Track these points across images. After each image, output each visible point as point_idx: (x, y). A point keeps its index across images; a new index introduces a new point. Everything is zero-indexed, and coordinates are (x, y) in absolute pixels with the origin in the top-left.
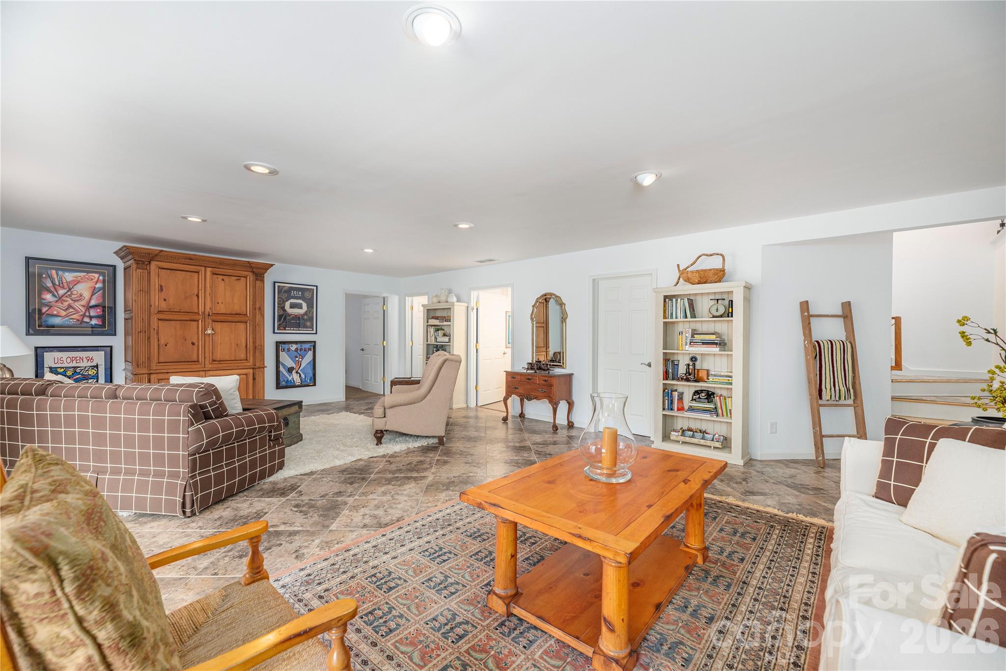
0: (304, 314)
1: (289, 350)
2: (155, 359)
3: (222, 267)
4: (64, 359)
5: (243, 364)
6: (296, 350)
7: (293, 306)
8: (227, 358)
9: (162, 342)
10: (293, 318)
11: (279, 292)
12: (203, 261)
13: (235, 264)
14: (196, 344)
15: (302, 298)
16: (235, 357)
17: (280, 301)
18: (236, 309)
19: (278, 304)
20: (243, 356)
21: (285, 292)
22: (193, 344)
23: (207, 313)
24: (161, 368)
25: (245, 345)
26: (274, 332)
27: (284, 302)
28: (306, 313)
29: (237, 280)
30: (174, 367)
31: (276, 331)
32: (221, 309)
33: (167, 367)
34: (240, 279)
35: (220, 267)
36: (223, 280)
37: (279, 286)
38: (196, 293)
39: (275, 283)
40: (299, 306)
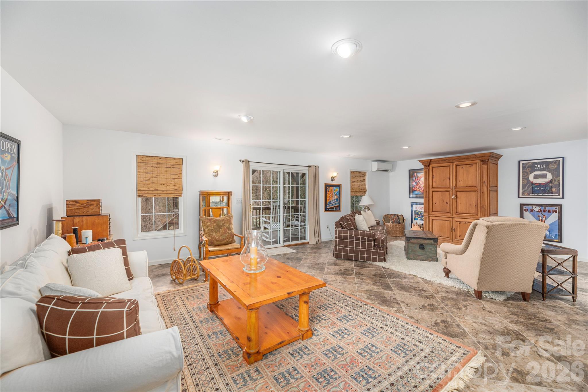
0: (549, 183)
1: (532, 210)
2: (431, 210)
3: (461, 161)
4: (418, 207)
5: (474, 217)
6: (540, 211)
7: (536, 177)
8: (464, 212)
9: (434, 202)
10: (537, 186)
11: (523, 168)
12: (451, 159)
13: (467, 158)
14: (448, 203)
15: (547, 169)
16: (469, 211)
17: (524, 174)
18: (470, 183)
19: (522, 176)
20: (474, 211)
21: (529, 167)
22: (447, 203)
23: (454, 187)
24: (434, 214)
25: (475, 205)
26: (519, 197)
27: (528, 175)
28: (551, 181)
29: (471, 166)
30: (439, 214)
31: (521, 196)
32: (461, 184)
33: (436, 214)
34: (472, 166)
35: (460, 161)
36: (462, 168)
37: (523, 164)
38: (448, 177)
39: (519, 161)
40: (544, 176)
